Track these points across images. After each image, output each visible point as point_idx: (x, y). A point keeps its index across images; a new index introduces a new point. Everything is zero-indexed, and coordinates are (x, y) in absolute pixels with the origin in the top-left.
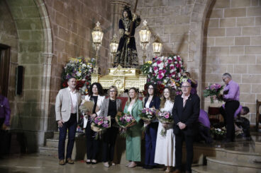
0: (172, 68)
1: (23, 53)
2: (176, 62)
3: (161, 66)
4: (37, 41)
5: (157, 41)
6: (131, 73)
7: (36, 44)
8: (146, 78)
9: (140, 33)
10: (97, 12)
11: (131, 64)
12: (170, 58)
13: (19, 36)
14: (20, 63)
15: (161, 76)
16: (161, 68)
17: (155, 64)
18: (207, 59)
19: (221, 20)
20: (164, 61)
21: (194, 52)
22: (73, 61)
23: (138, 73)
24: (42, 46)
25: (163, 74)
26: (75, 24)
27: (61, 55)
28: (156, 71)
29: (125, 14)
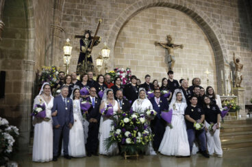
4: (20, 49)
7: (19, 52)
16: (124, 77)
17: (118, 74)
22: (47, 68)
24: (25, 54)
29: (87, 36)
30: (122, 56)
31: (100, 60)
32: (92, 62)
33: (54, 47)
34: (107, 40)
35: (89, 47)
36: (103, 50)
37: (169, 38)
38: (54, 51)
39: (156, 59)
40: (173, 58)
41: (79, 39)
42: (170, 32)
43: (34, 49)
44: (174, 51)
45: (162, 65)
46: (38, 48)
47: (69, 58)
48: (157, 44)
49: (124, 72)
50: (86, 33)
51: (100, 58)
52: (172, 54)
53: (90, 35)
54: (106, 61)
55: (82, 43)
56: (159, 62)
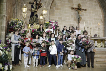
6: (38, 26)
16: (54, 25)
17: (51, 24)
19: (54, 11)
22: (13, 20)
29: (35, 3)
30: (54, 15)
31: (42, 16)
32: (38, 17)
33: (18, 8)
34: (46, 6)
35: (36, 9)
36: (43, 11)
37: (79, 5)
38: (18, 11)
39: (72, 16)
40: (81, 16)
41: (31, 4)
42: (80, 2)
43: (7, 9)
44: (81, 12)
45: (75, 20)
46: (9, 8)
47: (25, 14)
48: (73, 8)
49: (54, 23)
50: (34, 1)
51: (42, 15)
52: (80, 14)
53: (37, 2)
54: (45, 17)
55: (32, 7)
56: (73, 18)
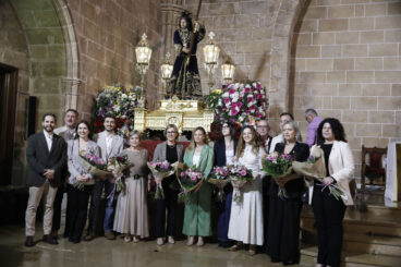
0: (251, 100)
1: (37, 77)
2: (256, 92)
3: (235, 97)
4: (57, 61)
5: (228, 63)
6: (191, 107)
7: (55, 65)
8: (213, 115)
9: (205, 49)
10: (143, 21)
11: (191, 95)
12: (248, 86)
13: (31, 53)
14: (31, 93)
15: (234, 111)
17: (226, 95)
18: (296, 89)
19: (315, 35)
20: (238, 90)
21: (278, 79)
22: (109, 89)
23: (202, 107)
24: (64, 68)
25: (237, 109)
26: (111, 37)
27: (90, 80)
28: (228, 105)
29: (183, 23)
46: (99, 56)
